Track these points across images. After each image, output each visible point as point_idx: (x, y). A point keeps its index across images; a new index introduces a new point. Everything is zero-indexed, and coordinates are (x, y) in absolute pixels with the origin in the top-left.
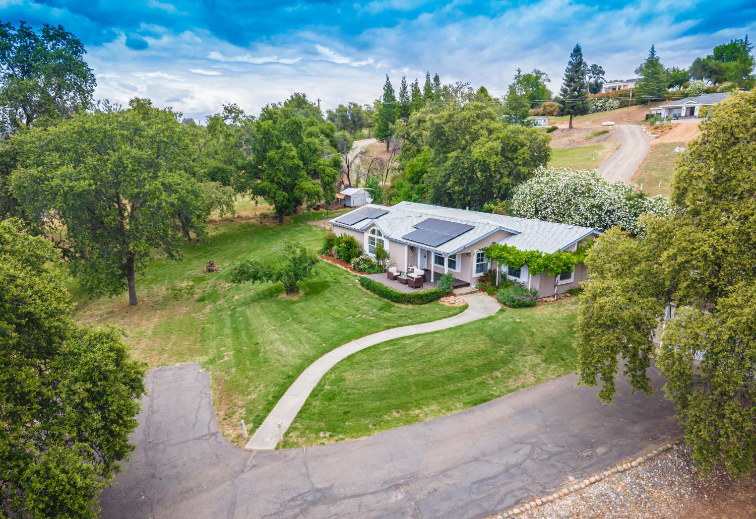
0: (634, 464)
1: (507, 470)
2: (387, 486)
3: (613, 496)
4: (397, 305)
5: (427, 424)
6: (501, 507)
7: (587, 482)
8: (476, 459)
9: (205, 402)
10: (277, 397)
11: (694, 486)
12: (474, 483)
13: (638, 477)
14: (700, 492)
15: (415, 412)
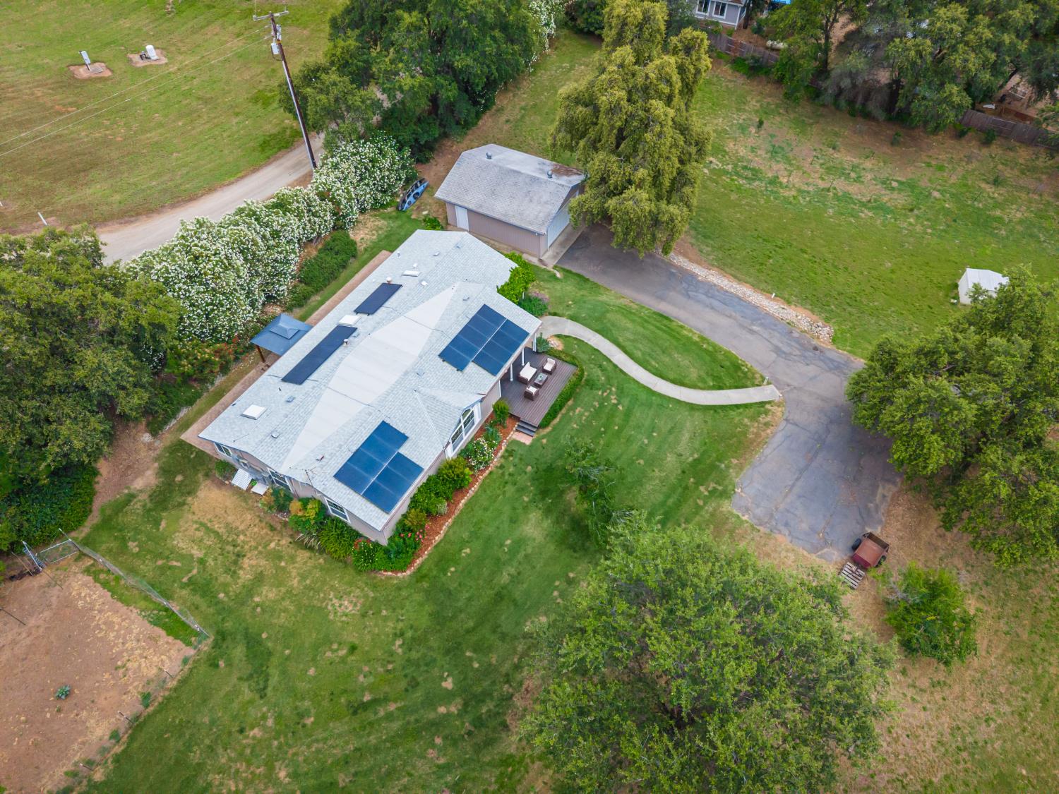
9: (767, 451)
10: (738, 406)
15: (696, 338)
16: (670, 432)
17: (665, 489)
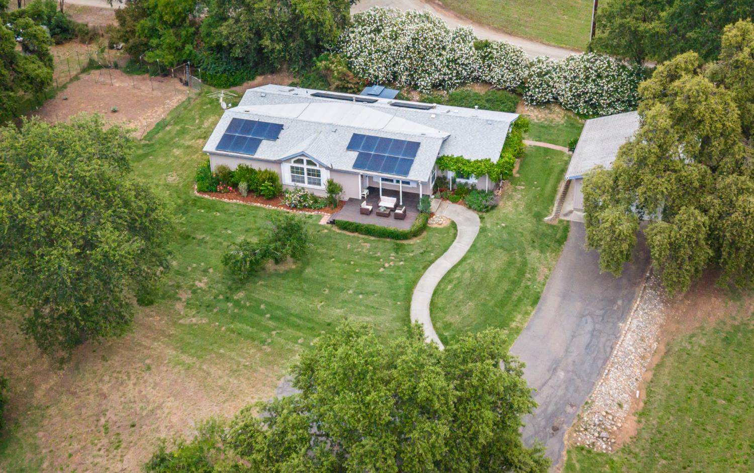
0: (638, 303)
1: (592, 335)
2: (551, 372)
3: (641, 324)
4: (405, 242)
5: (528, 328)
6: (608, 354)
7: (628, 323)
8: (573, 337)
11: (663, 302)
12: (586, 349)
13: (644, 310)
14: (666, 304)
15: (513, 325)
16: (367, 306)
17: (305, 314)
